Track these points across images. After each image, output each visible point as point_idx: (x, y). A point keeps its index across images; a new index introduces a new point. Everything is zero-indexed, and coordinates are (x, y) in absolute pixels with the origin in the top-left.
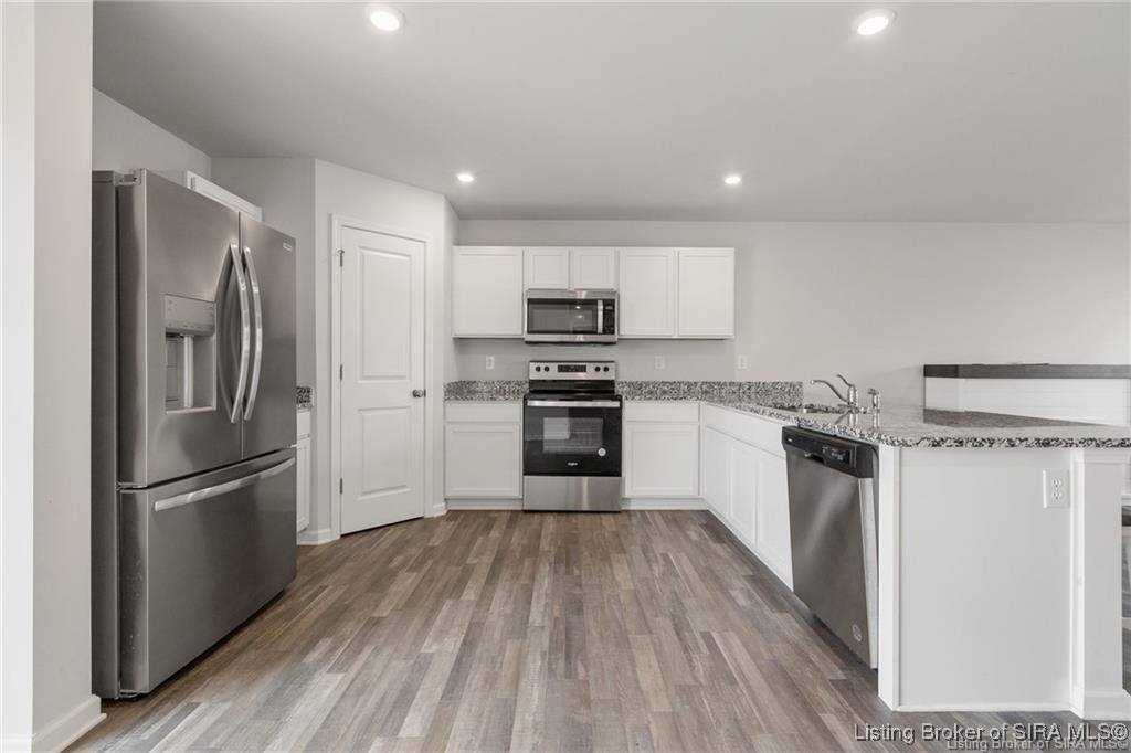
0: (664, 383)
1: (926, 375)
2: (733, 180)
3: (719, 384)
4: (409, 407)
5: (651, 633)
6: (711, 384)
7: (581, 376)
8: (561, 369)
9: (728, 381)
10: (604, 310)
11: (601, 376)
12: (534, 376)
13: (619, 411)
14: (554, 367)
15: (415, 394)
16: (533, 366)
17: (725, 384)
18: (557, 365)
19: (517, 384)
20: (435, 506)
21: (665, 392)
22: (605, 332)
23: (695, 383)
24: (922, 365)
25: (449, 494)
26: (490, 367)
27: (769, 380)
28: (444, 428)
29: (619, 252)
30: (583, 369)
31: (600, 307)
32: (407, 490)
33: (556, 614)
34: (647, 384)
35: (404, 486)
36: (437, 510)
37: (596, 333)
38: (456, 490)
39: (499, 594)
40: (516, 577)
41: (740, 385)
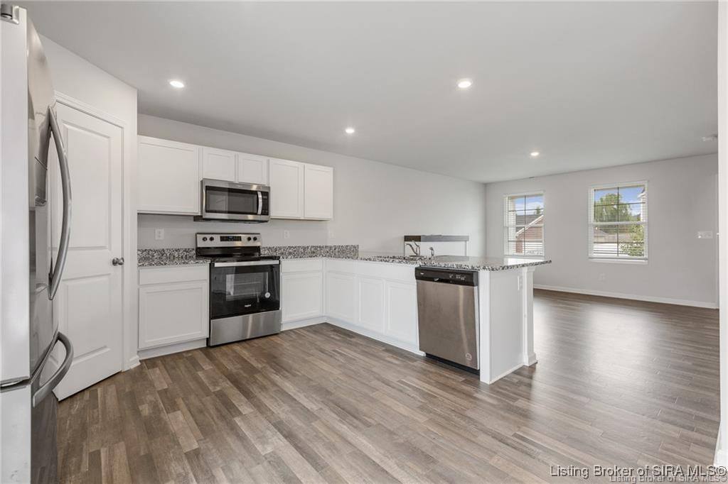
0: (290, 247)
1: (405, 241)
2: (350, 131)
3: (320, 247)
4: (109, 274)
5: (377, 390)
6: (316, 248)
7: (238, 244)
8: (222, 239)
9: (324, 245)
10: (263, 199)
11: (251, 244)
12: (201, 244)
13: (278, 266)
14: (217, 238)
15: (115, 263)
16: (200, 237)
17: (323, 247)
18: (219, 236)
19: (185, 250)
20: (131, 360)
21: (290, 253)
22: (262, 214)
23: (308, 247)
24: (403, 236)
25: (142, 346)
26: (162, 238)
27: (344, 244)
28: (139, 290)
29: (269, 161)
30: (239, 239)
31: (260, 196)
32: (108, 349)
33: (318, 399)
34: (280, 248)
35: (105, 347)
36: (132, 362)
37: (256, 214)
38: (147, 342)
39: (267, 402)
40: (263, 388)
41: (331, 247)
